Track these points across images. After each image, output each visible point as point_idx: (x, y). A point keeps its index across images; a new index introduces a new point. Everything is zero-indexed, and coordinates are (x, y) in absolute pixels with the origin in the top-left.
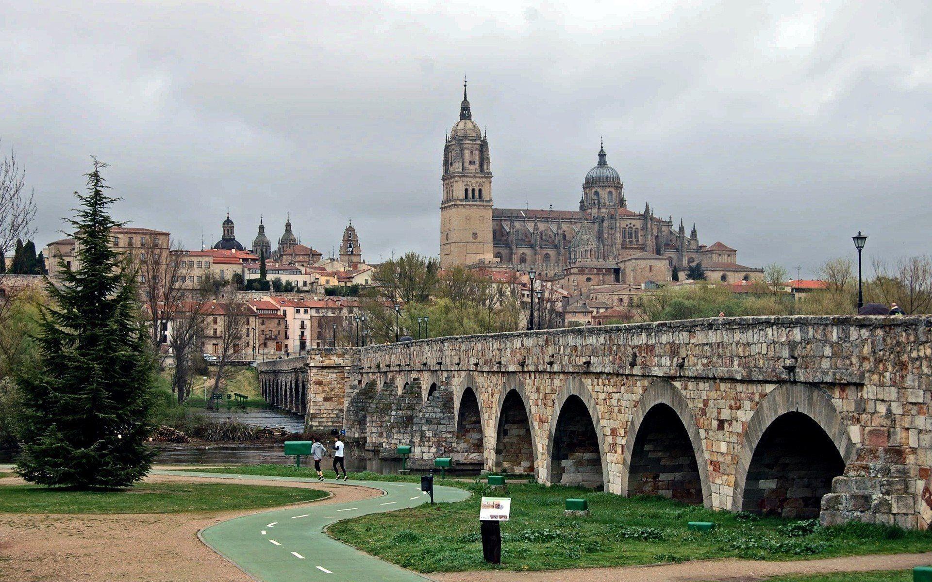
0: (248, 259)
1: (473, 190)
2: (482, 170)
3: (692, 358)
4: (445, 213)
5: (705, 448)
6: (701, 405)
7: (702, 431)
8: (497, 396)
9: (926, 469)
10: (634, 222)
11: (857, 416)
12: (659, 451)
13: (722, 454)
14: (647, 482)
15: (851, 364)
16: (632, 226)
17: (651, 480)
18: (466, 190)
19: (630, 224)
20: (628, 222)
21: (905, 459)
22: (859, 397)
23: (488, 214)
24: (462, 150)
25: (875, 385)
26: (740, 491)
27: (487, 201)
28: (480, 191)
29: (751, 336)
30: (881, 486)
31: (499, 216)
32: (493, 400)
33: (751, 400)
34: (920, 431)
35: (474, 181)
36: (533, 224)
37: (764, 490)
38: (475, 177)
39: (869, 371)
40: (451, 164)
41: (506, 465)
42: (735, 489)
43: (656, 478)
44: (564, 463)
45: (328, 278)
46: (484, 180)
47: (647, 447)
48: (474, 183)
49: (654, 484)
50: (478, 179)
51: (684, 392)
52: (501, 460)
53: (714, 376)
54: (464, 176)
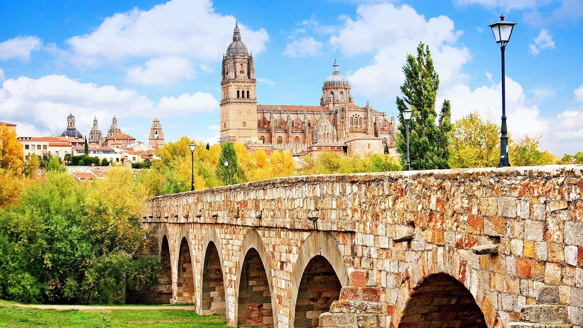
0: (76, 143)
1: (243, 92)
2: (249, 77)
3: (265, 211)
4: (223, 108)
5: (274, 285)
6: (272, 250)
7: (272, 270)
8: (177, 242)
9: (391, 306)
10: (358, 113)
11: (352, 259)
12: (262, 286)
13: (283, 289)
14: (253, 310)
15: (347, 215)
16: (357, 116)
17: (256, 308)
18: (238, 92)
19: (356, 114)
20: (354, 113)
21: (379, 297)
22: (353, 242)
23: (254, 108)
24: (235, 63)
25: (361, 233)
26: (292, 321)
27: (252, 100)
28: (248, 92)
29: (295, 192)
30: (358, 321)
31: (261, 110)
32: (176, 245)
33: (297, 246)
34: (387, 273)
35: (243, 85)
36: (286, 115)
37: (311, 319)
38: (244, 82)
39: (358, 221)
40: (227, 74)
41: (186, 295)
42: (290, 319)
43: (260, 307)
44: (212, 294)
45: (134, 156)
46: (251, 84)
47: (251, 283)
48: (243, 87)
49: (260, 312)
50: (246, 84)
51: (263, 239)
52: (181, 291)
53: (276, 226)
54: (236, 82)
